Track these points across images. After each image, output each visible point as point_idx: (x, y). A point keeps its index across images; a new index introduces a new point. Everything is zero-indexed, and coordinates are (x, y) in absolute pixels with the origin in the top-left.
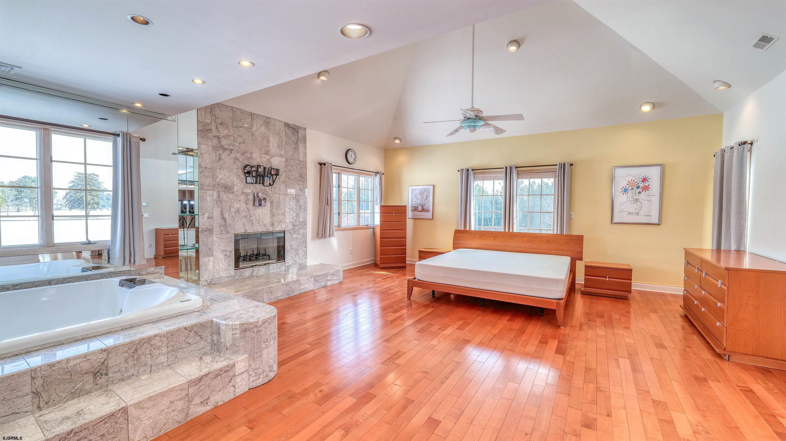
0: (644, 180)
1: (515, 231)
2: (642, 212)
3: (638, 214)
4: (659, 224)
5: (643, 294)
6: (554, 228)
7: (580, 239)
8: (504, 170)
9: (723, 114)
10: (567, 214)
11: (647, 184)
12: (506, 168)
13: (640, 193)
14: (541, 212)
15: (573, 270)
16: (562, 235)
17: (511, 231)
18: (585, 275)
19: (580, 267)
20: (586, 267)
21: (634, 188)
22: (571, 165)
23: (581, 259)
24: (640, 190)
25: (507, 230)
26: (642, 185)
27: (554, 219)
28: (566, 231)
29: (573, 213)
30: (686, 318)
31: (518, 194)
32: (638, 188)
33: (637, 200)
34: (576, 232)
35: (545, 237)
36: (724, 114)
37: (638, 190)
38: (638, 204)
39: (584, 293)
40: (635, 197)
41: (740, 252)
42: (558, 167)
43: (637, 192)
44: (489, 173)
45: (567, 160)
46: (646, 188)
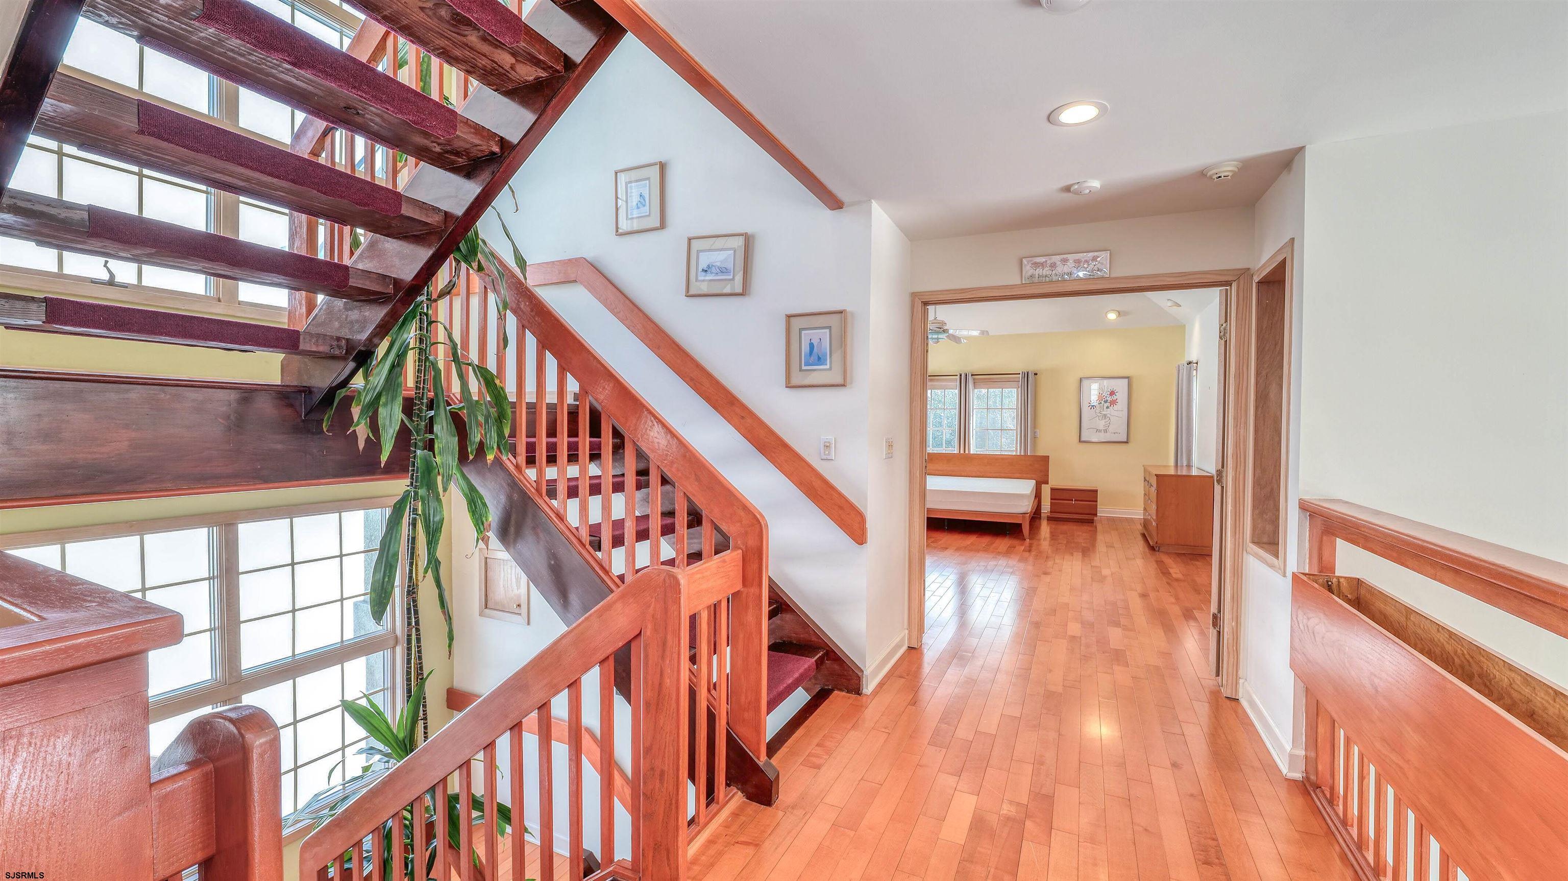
0: (1112, 393)
1: (972, 453)
2: (1111, 429)
3: (1105, 431)
4: (1127, 442)
5: (1112, 520)
6: (1016, 449)
7: (1046, 459)
8: (958, 377)
9: (1185, 325)
10: (1031, 432)
11: (1115, 397)
12: (961, 375)
13: (1107, 407)
14: (1002, 430)
15: (1038, 495)
16: (1026, 456)
17: (967, 452)
18: (1051, 499)
19: (1046, 491)
20: (1052, 489)
21: (1102, 402)
22: (1036, 374)
23: (1047, 483)
24: (1108, 404)
25: (962, 452)
26: (1109, 399)
27: (1017, 438)
28: (1030, 452)
29: (1038, 430)
30: (1144, 535)
31: (975, 407)
32: (1106, 402)
33: (1105, 416)
34: (1041, 453)
35: (1006, 459)
36: (1187, 326)
37: (1106, 405)
38: (1107, 420)
39: (1050, 519)
40: (1104, 413)
41: (1189, 466)
42: (1021, 375)
43: (1105, 407)
44: (938, 380)
45: (1031, 368)
46: (1113, 403)
